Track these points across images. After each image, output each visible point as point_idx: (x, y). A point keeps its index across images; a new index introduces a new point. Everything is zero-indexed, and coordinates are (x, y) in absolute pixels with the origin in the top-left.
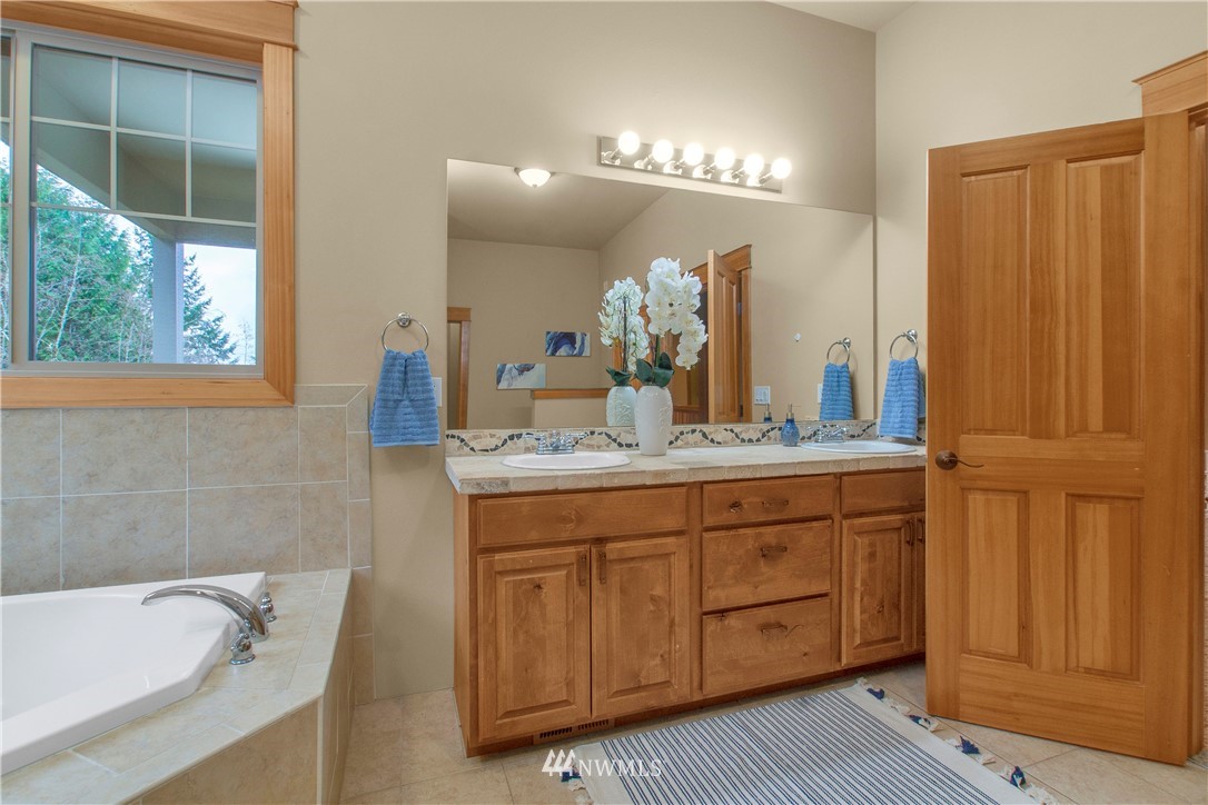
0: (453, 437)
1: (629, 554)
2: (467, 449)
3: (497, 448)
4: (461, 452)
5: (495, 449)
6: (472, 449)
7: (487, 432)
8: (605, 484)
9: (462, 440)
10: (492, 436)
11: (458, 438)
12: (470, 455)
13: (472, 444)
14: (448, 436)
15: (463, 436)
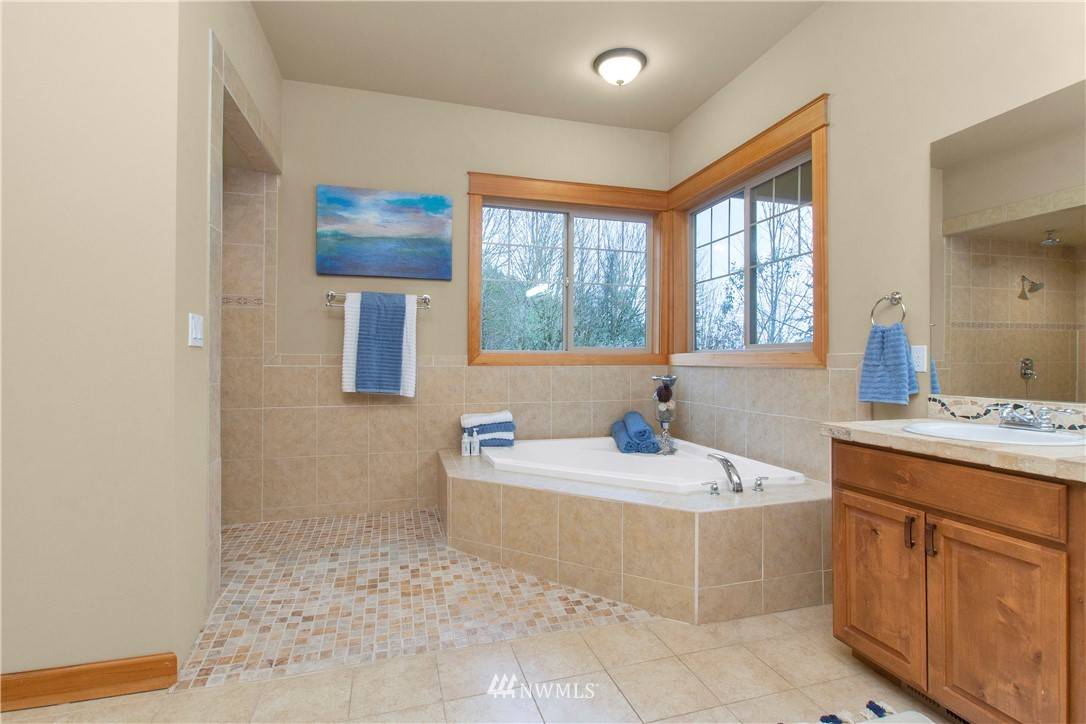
0: (935, 400)
1: (967, 539)
2: (948, 414)
3: (978, 416)
4: (942, 415)
5: (976, 418)
6: (953, 414)
7: (968, 399)
8: (941, 454)
9: (943, 405)
10: (974, 403)
11: (940, 401)
12: (949, 420)
13: (953, 409)
14: (930, 399)
15: (944, 401)
